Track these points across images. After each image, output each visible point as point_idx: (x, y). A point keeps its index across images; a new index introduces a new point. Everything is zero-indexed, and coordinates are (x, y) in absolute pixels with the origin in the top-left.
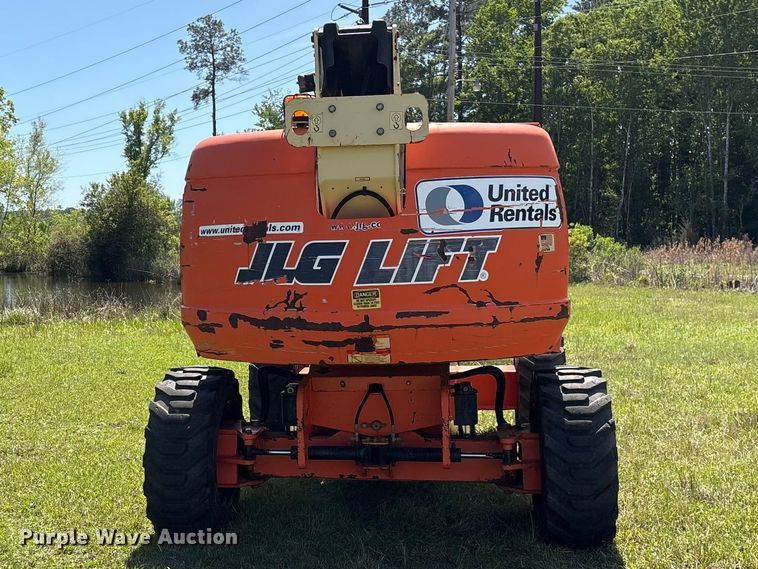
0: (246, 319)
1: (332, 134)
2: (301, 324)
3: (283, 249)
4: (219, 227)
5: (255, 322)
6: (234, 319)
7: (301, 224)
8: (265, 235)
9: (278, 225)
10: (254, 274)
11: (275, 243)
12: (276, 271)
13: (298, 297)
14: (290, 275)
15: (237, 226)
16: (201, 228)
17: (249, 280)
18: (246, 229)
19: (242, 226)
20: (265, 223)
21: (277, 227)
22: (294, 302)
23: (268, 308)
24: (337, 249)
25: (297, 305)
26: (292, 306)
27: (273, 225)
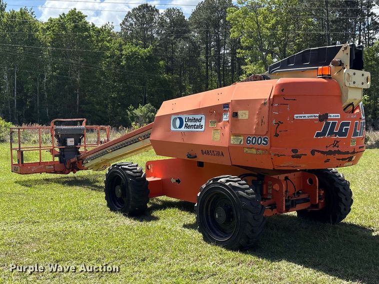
0: (318, 151)
1: (354, 83)
2: (339, 152)
3: (334, 124)
4: (307, 115)
5: (322, 152)
6: (313, 152)
7: (339, 115)
8: (328, 119)
9: (332, 115)
10: (323, 134)
11: (331, 122)
12: (331, 133)
13: (338, 142)
14: (336, 134)
15: (316, 115)
16: (295, 115)
17: (321, 136)
18: (320, 116)
19: (318, 115)
20: (327, 114)
21: (332, 116)
22: (336, 144)
23: (327, 147)
24: (348, 124)
25: (337, 145)
26: (335, 146)
27: (330, 115)
